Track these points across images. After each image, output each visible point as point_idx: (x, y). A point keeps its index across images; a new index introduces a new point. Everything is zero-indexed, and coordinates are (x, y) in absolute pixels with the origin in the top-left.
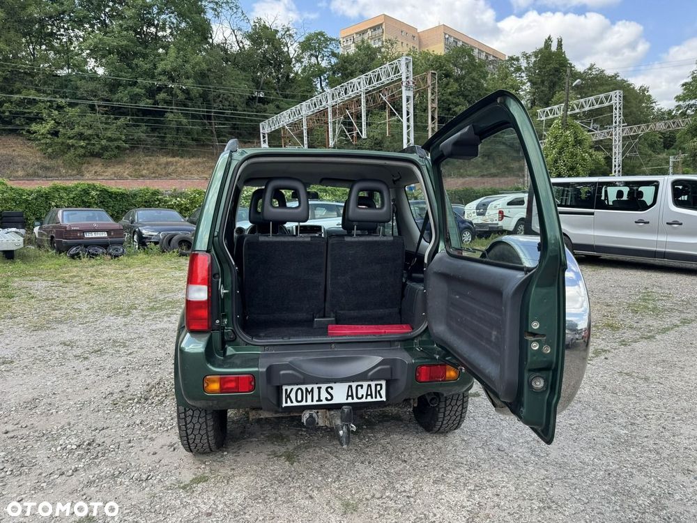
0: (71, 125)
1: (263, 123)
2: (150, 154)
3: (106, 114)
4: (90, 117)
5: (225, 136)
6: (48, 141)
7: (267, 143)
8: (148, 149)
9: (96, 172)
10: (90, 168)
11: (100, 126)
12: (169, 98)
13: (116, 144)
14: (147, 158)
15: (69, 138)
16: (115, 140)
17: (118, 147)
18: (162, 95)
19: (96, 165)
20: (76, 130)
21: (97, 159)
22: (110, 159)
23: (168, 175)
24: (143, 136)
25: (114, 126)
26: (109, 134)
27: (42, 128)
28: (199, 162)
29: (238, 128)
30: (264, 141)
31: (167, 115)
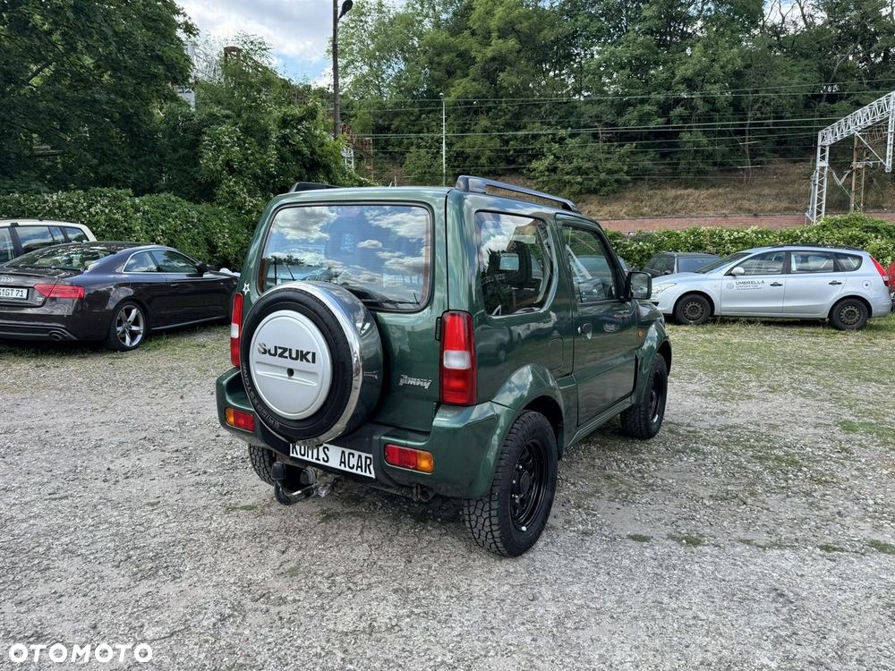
0: (569, 159)
1: (824, 131)
2: (657, 186)
3: (610, 141)
4: (591, 146)
5: (763, 155)
6: (545, 178)
7: (827, 160)
8: (654, 180)
9: (589, 212)
10: (585, 208)
11: (602, 156)
12: (686, 113)
13: (616, 176)
14: (651, 192)
15: (567, 174)
16: (616, 172)
17: (617, 181)
18: (678, 110)
19: (591, 204)
20: (575, 163)
21: (593, 197)
22: (608, 195)
23: (675, 212)
24: (649, 164)
25: (616, 156)
26: (609, 166)
27: (540, 165)
28: (719, 194)
29: (785, 142)
30: (823, 158)
31: (681, 135)
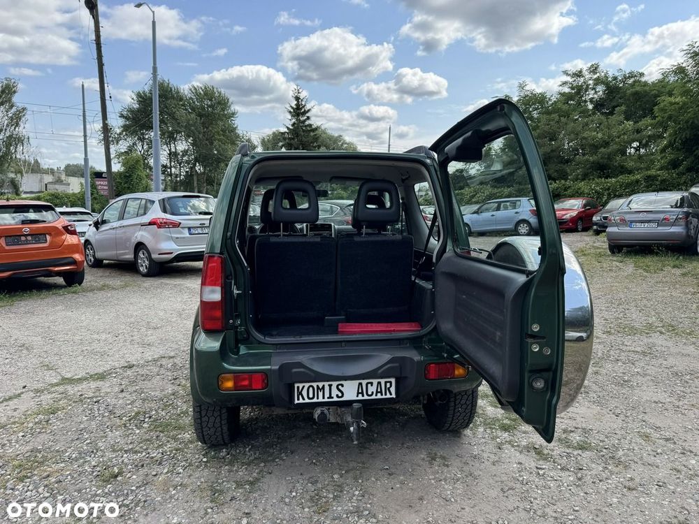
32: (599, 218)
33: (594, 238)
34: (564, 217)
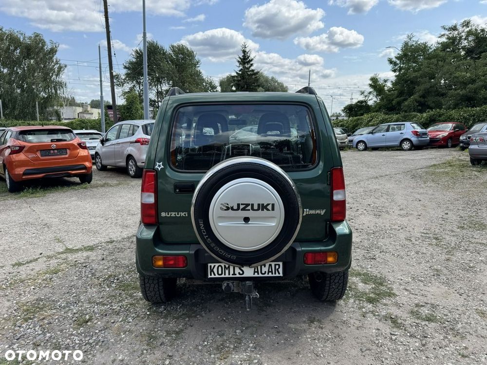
32: (465, 138)
33: (460, 153)
34: (438, 137)
